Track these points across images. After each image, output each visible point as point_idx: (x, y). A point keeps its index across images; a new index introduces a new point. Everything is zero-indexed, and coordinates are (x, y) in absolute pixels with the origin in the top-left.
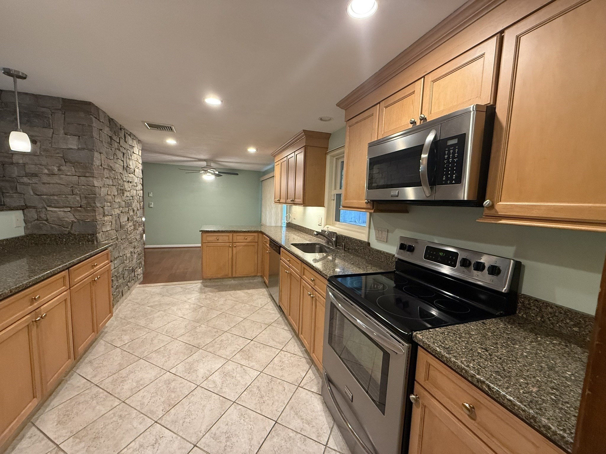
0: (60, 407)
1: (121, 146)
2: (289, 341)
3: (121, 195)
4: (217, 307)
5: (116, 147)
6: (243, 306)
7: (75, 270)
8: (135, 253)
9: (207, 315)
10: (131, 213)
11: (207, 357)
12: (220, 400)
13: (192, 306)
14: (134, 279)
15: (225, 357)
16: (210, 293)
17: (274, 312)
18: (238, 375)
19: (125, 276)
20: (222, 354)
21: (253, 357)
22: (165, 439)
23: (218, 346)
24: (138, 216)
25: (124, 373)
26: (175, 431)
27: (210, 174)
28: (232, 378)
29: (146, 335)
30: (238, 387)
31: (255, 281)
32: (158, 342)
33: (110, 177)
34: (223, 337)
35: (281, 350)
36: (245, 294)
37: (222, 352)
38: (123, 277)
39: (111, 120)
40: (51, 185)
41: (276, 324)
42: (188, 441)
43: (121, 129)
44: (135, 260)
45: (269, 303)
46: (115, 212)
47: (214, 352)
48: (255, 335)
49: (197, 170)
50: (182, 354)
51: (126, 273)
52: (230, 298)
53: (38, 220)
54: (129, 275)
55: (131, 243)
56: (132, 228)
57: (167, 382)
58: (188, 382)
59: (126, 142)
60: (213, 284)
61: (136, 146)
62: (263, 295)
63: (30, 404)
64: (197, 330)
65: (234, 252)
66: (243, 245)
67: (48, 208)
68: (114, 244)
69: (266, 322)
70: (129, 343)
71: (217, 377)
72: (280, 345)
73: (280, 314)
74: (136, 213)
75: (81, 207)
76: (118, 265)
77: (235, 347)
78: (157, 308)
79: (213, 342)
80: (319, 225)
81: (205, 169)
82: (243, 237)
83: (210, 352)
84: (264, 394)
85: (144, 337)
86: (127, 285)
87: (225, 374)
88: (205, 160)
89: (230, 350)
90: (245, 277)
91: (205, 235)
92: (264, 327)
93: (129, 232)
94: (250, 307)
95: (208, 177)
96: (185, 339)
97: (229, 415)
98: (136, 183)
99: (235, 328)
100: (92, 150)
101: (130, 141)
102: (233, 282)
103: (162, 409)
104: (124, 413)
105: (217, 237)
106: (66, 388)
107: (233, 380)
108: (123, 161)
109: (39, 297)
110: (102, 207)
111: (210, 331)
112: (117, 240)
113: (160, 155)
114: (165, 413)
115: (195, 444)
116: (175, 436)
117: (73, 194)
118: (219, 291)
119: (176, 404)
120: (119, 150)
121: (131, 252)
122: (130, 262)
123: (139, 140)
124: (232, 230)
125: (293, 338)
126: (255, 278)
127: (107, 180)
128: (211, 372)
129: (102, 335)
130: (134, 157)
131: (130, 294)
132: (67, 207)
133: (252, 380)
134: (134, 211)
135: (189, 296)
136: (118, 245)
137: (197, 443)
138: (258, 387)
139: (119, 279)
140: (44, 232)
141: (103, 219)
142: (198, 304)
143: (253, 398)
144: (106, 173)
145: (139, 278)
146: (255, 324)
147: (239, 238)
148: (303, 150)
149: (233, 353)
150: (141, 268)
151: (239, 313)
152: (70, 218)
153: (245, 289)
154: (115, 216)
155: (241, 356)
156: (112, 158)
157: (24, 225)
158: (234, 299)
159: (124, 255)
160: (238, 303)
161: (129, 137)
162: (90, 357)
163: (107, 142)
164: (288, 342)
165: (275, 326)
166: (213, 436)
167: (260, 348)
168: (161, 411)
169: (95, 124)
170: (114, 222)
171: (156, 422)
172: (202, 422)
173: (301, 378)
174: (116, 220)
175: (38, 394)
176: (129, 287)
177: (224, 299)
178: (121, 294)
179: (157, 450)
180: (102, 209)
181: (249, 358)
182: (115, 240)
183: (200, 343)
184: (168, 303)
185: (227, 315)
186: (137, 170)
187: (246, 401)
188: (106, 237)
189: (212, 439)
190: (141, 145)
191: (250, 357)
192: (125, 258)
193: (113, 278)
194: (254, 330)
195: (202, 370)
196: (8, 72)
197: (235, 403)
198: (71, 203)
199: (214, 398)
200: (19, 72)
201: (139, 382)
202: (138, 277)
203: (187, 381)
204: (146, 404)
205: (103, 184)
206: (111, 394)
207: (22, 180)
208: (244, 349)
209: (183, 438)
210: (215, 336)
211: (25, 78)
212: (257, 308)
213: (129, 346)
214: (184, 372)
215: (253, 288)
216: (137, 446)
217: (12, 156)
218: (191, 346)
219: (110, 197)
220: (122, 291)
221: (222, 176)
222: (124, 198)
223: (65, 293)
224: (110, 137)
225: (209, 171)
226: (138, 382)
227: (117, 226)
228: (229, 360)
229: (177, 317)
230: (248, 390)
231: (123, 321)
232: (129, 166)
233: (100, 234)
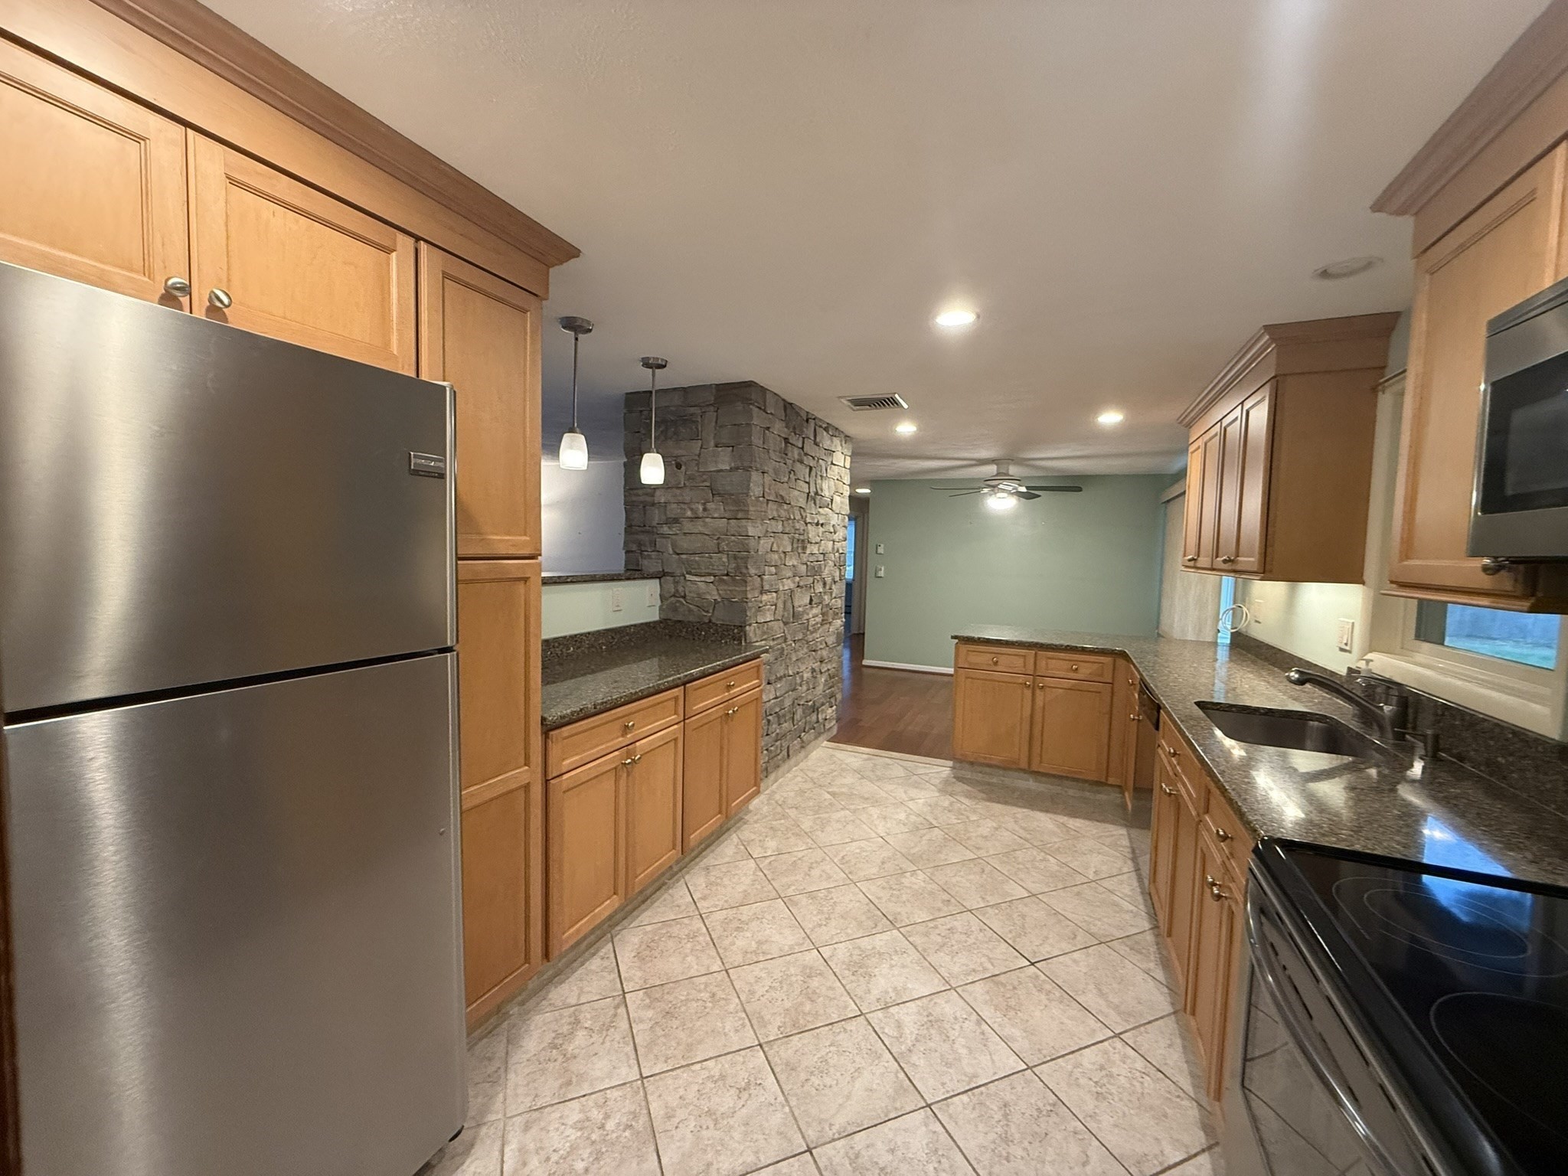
0: (649, 928)
1: (806, 454)
2: (1157, 1020)
3: (800, 551)
4: (969, 838)
5: (796, 457)
6: (1039, 858)
7: (696, 690)
8: (821, 673)
9: (939, 852)
10: (819, 588)
11: (905, 955)
12: (897, 1077)
13: (913, 818)
14: (818, 729)
15: (946, 975)
16: (963, 800)
17: (1132, 908)
18: (961, 1041)
19: (797, 717)
20: (941, 966)
21: (1019, 1014)
22: (762, 1091)
23: (939, 939)
24: (834, 595)
25: (746, 912)
26: (786, 1088)
27: (1005, 495)
28: (944, 1041)
29: (802, 854)
30: (951, 1071)
31: (1099, 797)
32: (821, 876)
33: (779, 516)
34: (959, 923)
35: (1117, 1035)
36: (1058, 827)
37: (941, 959)
38: (793, 718)
39: (788, 406)
40: (693, 536)
41: (1127, 949)
42: (800, 1129)
43: (807, 421)
44: (820, 688)
45: (1125, 876)
46: (783, 586)
47: (925, 950)
48: (1048, 952)
49: (973, 488)
50: (854, 922)
51: (800, 711)
52: (1011, 825)
53: (674, 596)
54: (806, 717)
55: (814, 651)
56: (819, 619)
57: (808, 971)
58: (845, 993)
59: (816, 444)
60: (979, 777)
61: (839, 448)
62: (1114, 846)
63: (608, 902)
64: (903, 880)
65: (1039, 702)
66: (1065, 686)
67: (688, 577)
68: (778, 649)
69: (1094, 929)
70: (773, 858)
71: (909, 1015)
72: (1118, 1019)
73: (1151, 923)
74: (830, 589)
75: (727, 575)
76: (784, 692)
77: (978, 960)
78: (843, 800)
79: (931, 925)
80: (1342, 650)
81: (992, 484)
82: (1066, 665)
83: (915, 947)
84: (1017, 1136)
85: (800, 855)
86: (799, 737)
87: (931, 1018)
88: (993, 461)
89: (963, 965)
90: (1067, 778)
91: (964, 648)
92: (1082, 939)
93: (810, 628)
94: (1057, 868)
95: (1001, 503)
96: (872, 890)
97: (906, 1130)
98: (833, 526)
99: (997, 911)
100: (747, 469)
101: (826, 441)
102: (1031, 784)
103: (779, 1024)
104: (720, 994)
105: (993, 655)
106: (665, 900)
107: (946, 1047)
108: (808, 483)
109: (633, 725)
110: (759, 576)
111: (931, 893)
112: (785, 641)
113: (896, 461)
114: (781, 1036)
115: (811, 1146)
116: (781, 1098)
117: (719, 552)
118: (990, 800)
119: (806, 1029)
120: (801, 462)
121: (813, 670)
122: (808, 690)
123: (846, 436)
124: (1035, 640)
125: (1173, 1016)
126: (1101, 788)
127: (773, 522)
128: (901, 997)
129: (738, 825)
130: (834, 472)
131: (806, 757)
132: (710, 574)
133: (995, 1073)
134: (825, 584)
135: (913, 792)
136: (785, 652)
137: (815, 1148)
138: (1005, 1106)
139: (782, 720)
140: (680, 618)
141: (759, 599)
142: (927, 818)
143: (981, 1127)
144: (772, 510)
145: (827, 727)
146: (1060, 921)
147: (1057, 665)
148: (1266, 392)
149: (969, 974)
150: (835, 707)
151: (1022, 876)
152: (713, 595)
153: (1059, 814)
154: (785, 594)
155: (988, 992)
156: (786, 479)
157: (659, 603)
158: (1024, 834)
159: (798, 673)
160: (1028, 845)
161: (825, 433)
162: (709, 860)
163: (778, 448)
164: (1150, 1022)
165: (1122, 953)
166: (851, 1154)
167: (1052, 996)
168: (776, 1030)
169: (758, 419)
170: (780, 605)
171: (760, 1045)
172: (840, 1105)
173: (1161, 1164)
174: (785, 603)
175: (621, 890)
176: (803, 742)
177: (995, 825)
178: (785, 753)
179: (743, 1106)
180: (759, 579)
181: (1008, 1009)
182: (779, 641)
183: (899, 913)
184: (866, 796)
185: (988, 869)
186: (837, 499)
187: (961, 1123)
188: (764, 633)
189: (847, 1162)
190: (851, 446)
191: (1010, 1007)
192: (798, 680)
193: (770, 718)
194: (1047, 938)
195: (884, 980)
196: (647, 363)
197: (928, 1109)
198: (715, 567)
199: (886, 1065)
200: (658, 359)
201: (762, 943)
202: (826, 724)
203: (843, 989)
204: (757, 997)
205: (764, 531)
206: (714, 944)
207: (661, 531)
208: (1002, 978)
209: (793, 1115)
210: (939, 910)
211: (665, 366)
212: (1079, 879)
213: (770, 863)
214: (844, 967)
215: (1088, 817)
216: (716, 1072)
217: (654, 492)
218: (879, 912)
219: (776, 556)
220: (788, 747)
221: (1039, 496)
222: (804, 557)
223: (676, 727)
224: (785, 439)
225: (1001, 486)
226: (760, 943)
227: (786, 614)
228: (952, 988)
229: (874, 835)
230: (973, 1094)
231: (779, 809)
232: (820, 492)
233: (752, 628)
